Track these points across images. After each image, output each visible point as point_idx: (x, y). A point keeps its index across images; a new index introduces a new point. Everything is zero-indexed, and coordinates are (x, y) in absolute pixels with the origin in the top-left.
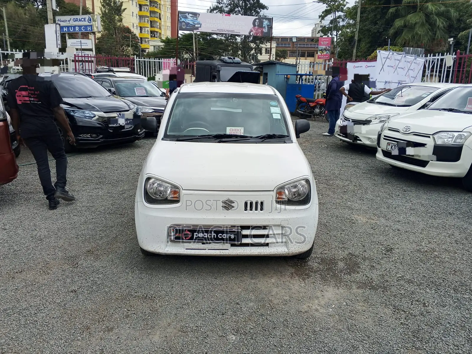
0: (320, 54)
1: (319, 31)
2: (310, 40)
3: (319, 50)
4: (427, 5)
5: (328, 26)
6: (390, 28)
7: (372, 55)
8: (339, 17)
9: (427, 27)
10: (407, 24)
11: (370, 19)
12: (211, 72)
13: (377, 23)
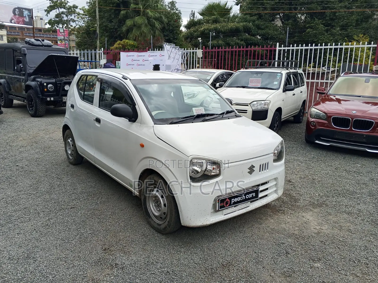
0: (60, 43)
1: (46, 23)
2: (38, 30)
3: (59, 40)
4: (147, 11)
5: (54, 19)
6: (122, 26)
7: (114, 46)
8: (63, 13)
9: (149, 27)
10: (136, 24)
11: (106, 18)
12: (14, 56)
13: (113, 22)
